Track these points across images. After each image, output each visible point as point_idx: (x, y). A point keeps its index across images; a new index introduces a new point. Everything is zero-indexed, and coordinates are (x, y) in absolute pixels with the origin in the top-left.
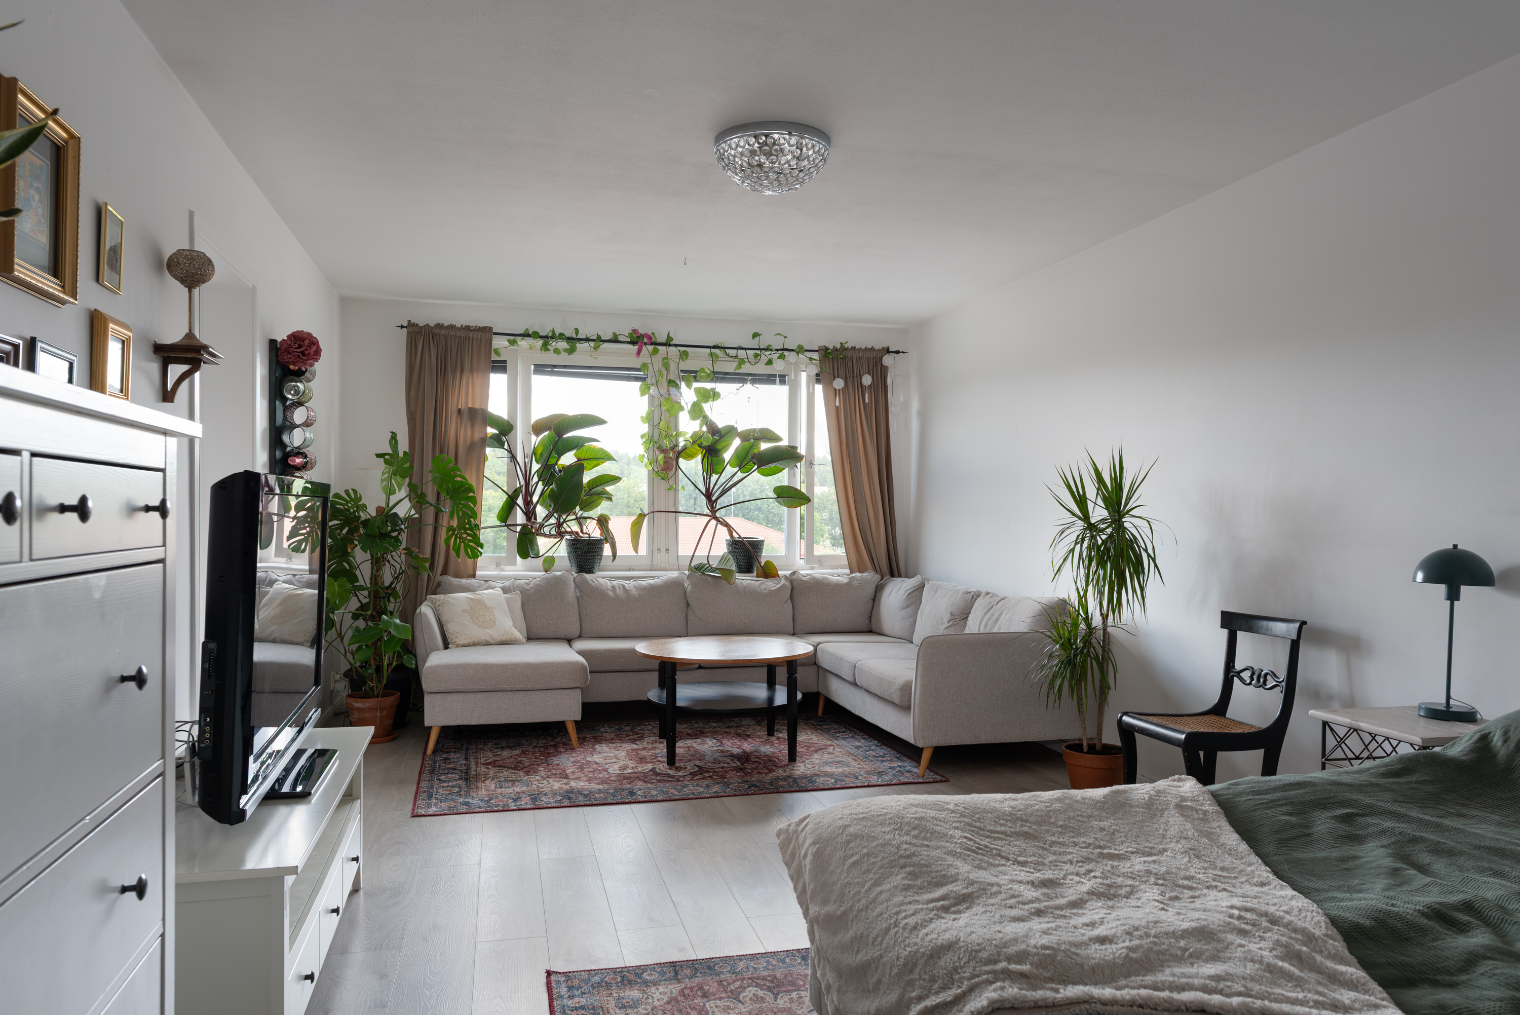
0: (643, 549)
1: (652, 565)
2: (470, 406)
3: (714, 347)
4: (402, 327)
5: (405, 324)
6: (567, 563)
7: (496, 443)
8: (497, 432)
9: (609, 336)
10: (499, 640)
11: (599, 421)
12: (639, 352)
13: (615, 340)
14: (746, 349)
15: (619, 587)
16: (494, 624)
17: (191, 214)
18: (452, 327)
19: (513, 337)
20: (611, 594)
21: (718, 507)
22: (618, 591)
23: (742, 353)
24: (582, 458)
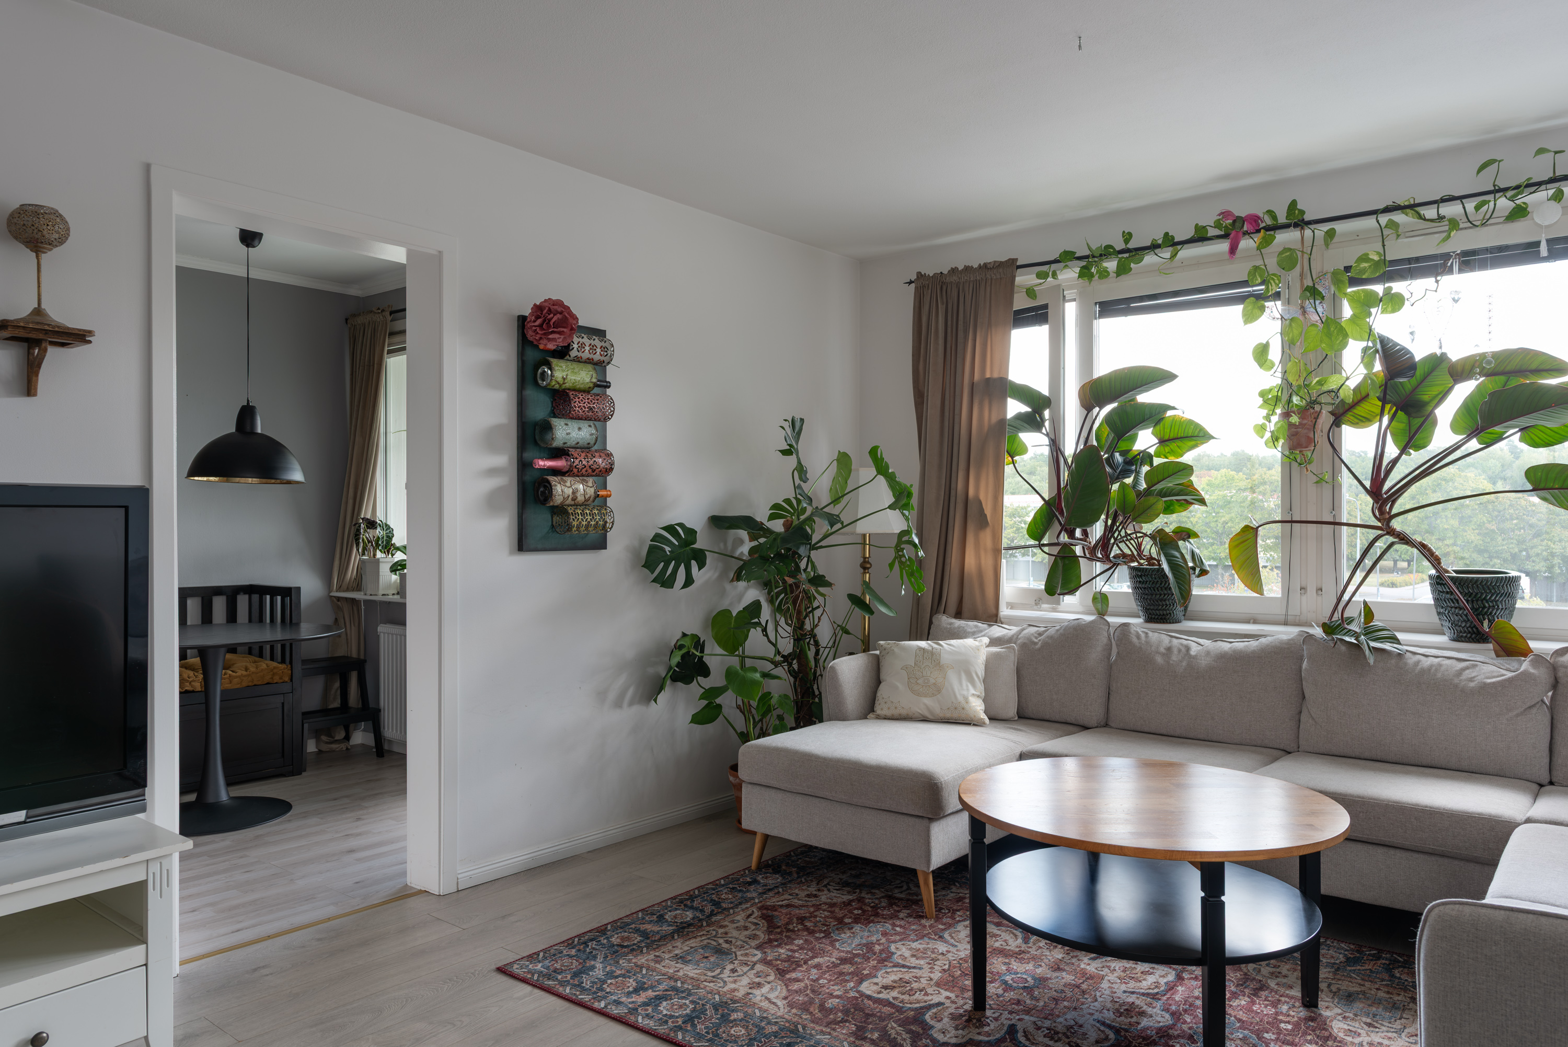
0: (1273, 586)
1: (1286, 615)
2: (988, 375)
3: (1387, 210)
4: (911, 282)
5: (914, 277)
6: (1133, 605)
7: (1026, 425)
8: (1029, 410)
9: (1190, 233)
10: (941, 715)
11: (1165, 377)
12: (1233, 250)
13: (1200, 237)
14: (1461, 198)
15: (1180, 651)
16: (939, 691)
17: (147, 168)
18: (968, 269)
19: (1045, 267)
20: (1159, 660)
21: (1394, 511)
22: (1174, 658)
23: (1449, 210)
24: (1167, 437)
